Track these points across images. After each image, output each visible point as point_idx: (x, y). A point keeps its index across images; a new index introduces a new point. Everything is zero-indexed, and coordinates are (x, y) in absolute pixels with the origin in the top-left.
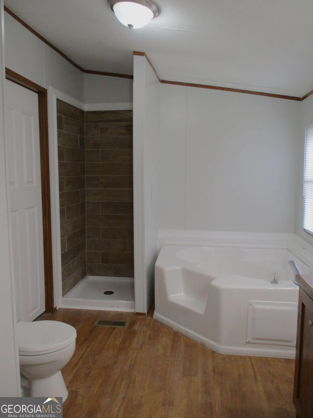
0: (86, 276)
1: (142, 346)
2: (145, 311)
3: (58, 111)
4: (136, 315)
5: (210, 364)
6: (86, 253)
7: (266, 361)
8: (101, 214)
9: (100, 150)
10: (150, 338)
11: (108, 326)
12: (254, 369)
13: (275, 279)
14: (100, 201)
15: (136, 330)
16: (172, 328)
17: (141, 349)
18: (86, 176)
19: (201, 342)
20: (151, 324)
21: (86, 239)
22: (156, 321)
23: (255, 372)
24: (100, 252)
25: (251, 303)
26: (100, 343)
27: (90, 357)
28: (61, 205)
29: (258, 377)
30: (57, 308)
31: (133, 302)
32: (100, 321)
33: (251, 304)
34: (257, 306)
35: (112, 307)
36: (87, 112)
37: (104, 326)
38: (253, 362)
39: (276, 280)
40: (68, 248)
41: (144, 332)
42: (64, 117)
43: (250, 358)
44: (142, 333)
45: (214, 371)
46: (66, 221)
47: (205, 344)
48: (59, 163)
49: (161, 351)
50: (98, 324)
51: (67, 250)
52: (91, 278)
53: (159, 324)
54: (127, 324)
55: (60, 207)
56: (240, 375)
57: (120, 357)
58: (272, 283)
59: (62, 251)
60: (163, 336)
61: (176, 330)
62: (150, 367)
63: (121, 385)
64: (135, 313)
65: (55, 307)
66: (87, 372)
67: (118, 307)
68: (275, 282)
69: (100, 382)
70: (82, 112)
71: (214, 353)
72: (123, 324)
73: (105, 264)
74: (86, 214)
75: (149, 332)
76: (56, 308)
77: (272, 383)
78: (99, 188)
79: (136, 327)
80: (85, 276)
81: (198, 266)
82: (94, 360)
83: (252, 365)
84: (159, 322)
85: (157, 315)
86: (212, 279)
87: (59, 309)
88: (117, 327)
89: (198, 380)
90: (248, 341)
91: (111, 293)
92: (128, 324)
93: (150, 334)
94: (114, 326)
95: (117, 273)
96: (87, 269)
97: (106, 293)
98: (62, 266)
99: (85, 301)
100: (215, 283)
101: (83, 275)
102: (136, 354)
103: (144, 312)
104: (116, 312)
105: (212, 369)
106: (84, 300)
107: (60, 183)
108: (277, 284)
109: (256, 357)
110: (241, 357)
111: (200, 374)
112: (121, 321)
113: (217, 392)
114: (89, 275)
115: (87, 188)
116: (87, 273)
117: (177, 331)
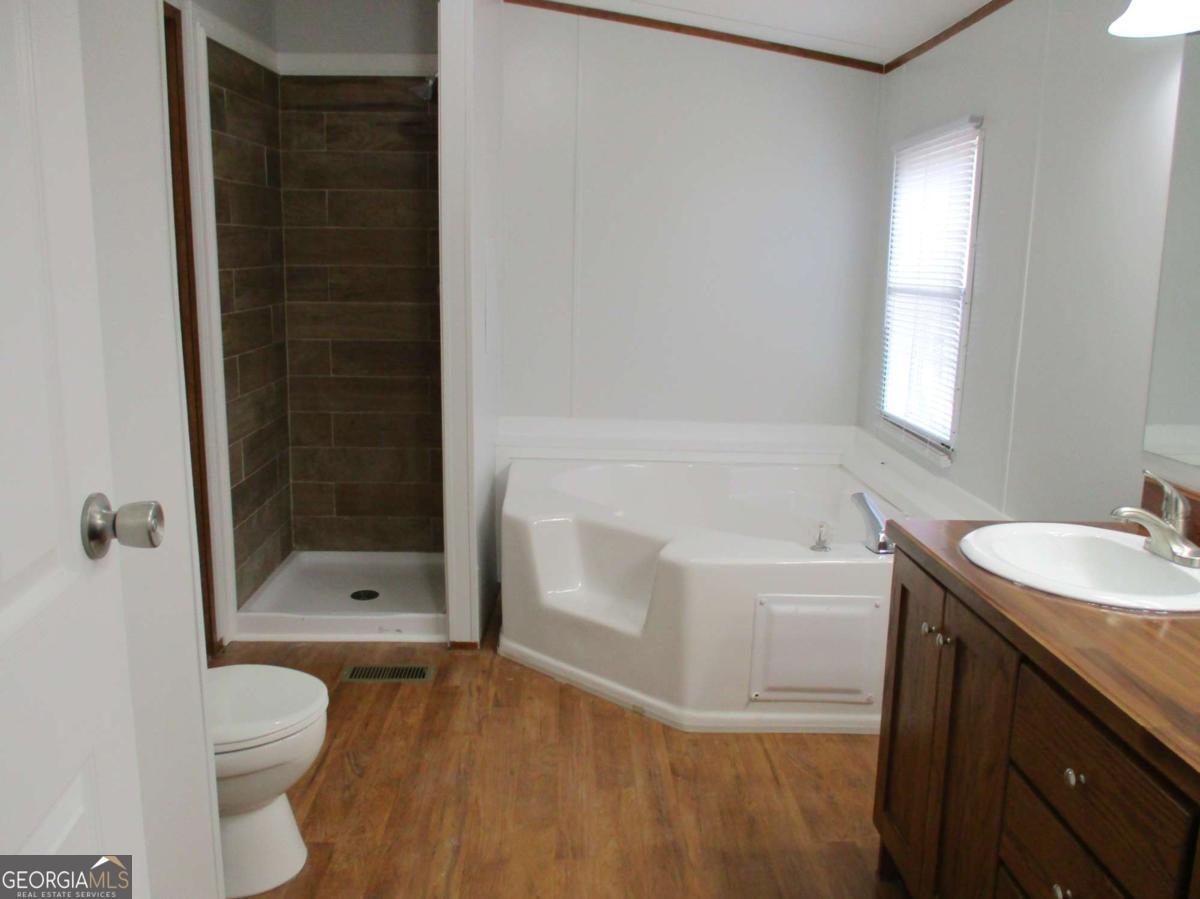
0: (294, 552)
1: (479, 725)
2: (476, 638)
3: (212, 77)
4: (450, 649)
5: (662, 757)
6: (291, 487)
7: (798, 741)
8: (332, 375)
9: (327, 191)
10: (497, 704)
11: (380, 682)
12: (770, 761)
13: (823, 538)
14: (330, 340)
15: (457, 687)
16: (552, 678)
17: (480, 731)
18: (285, 266)
19: (634, 706)
20: (496, 671)
21: (290, 448)
22: (509, 662)
23: (772, 767)
24: (333, 483)
25: (764, 600)
26: (367, 725)
27: (346, 759)
28: (228, 351)
29: (783, 779)
30: (226, 643)
31: (441, 616)
32: (355, 669)
33: (761, 604)
34: (779, 609)
35: (381, 630)
36: (285, 78)
37: (369, 682)
38: (768, 746)
39: (825, 541)
40: (246, 475)
41: (479, 689)
42: (227, 92)
43: (759, 737)
44: (475, 694)
45: (674, 772)
46: (239, 397)
47: (644, 711)
48: (219, 229)
49: (533, 734)
50: (351, 676)
51: (244, 479)
52: (307, 558)
53: (517, 668)
54: (431, 674)
55: (225, 357)
56: (738, 777)
57: (426, 756)
58: (813, 548)
59: (233, 481)
60: (530, 698)
61: (564, 682)
62: (512, 773)
63: (442, 819)
64: (446, 644)
65: (218, 639)
66: (347, 794)
67: (399, 631)
68: (820, 546)
69: (386, 817)
70: (272, 77)
71: (669, 732)
72: (420, 673)
73: (346, 518)
74: (288, 376)
75: (492, 691)
76: (221, 641)
77: (817, 788)
78: (326, 300)
79: (457, 679)
80: (288, 554)
81: (619, 514)
82: (357, 765)
83: (765, 751)
84: (516, 663)
85: (509, 644)
86: (662, 545)
87: (229, 644)
88: (403, 680)
89: (637, 793)
90: (753, 696)
91: (370, 595)
92: (432, 671)
93: (496, 695)
94: (395, 680)
95: (384, 541)
96: (293, 532)
97: (357, 596)
98: (235, 525)
99: (303, 619)
100: (669, 554)
101: (286, 551)
102: (467, 744)
103: (473, 641)
104: (393, 643)
105: (669, 767)
106: (301, 616)
107: (221, 288)
108: (826, 551)
109: (773, 734)
110: (738, 737)
111: (640, 781)
112: (412, 664)
113: (688, 819)
114: (302, 549)
115: (289, 299)
116: (294, 545)
117: (567, 685)
